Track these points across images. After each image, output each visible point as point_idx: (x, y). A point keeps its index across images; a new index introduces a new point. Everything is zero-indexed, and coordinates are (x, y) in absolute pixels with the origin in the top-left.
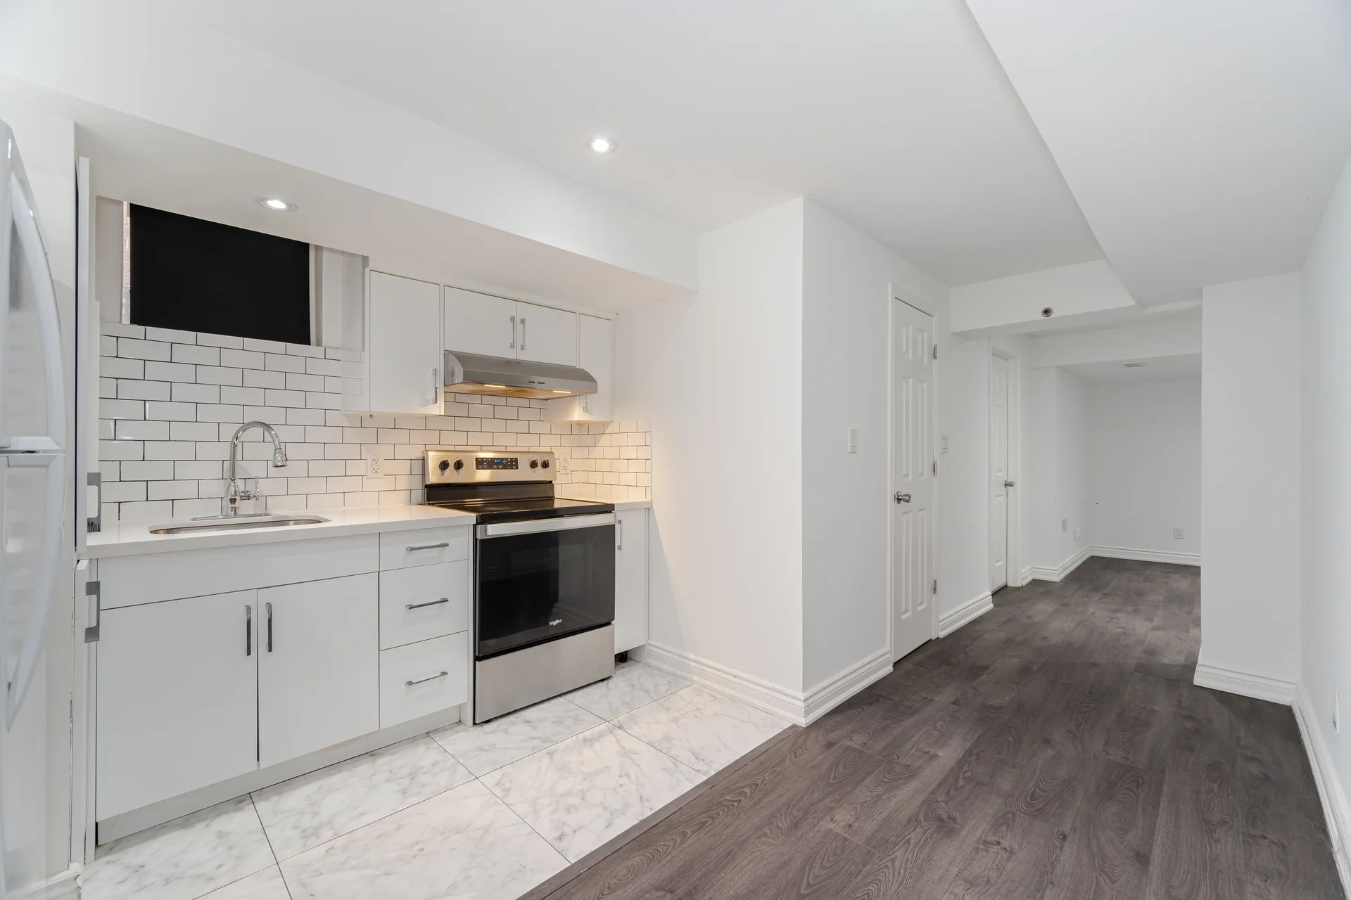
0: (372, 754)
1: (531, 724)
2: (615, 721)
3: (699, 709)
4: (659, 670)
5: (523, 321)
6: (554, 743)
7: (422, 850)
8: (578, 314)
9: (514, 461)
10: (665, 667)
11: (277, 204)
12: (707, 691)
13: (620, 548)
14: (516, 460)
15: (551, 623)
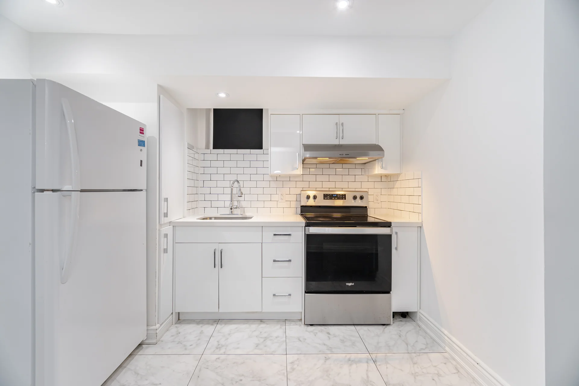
0: (261, 321)
1: (329, 336)
2: (374, 356)
3: (439, 375)
4: (425, 332)
5: (342, 124)
6: (332, 353)
7: (241, 380)
8: (377, 115)
9: (344, 196)
10: (428, 331)
11: (222, 95)
12: (454, 363)
13: (396, 249)
14: (345, 195)
15: (347, 284)
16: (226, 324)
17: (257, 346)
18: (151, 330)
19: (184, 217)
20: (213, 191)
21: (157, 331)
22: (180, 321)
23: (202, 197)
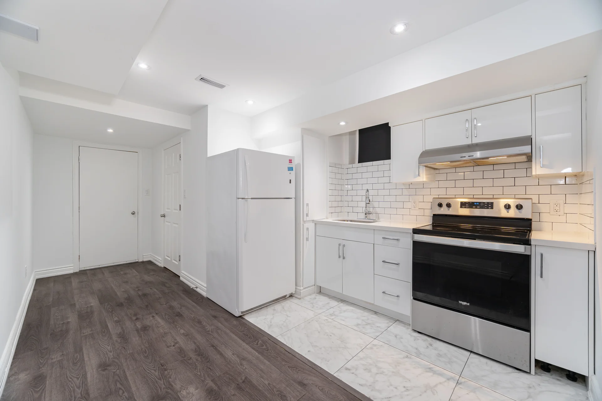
2: (463, 380)
8: (533, 95)
9: (490, 204)
13: (541, 276)
14: (492, 203)
15: (460, 302)
16: (347, 305)
17: (357, 325)
18: (298, 289)
19: (327, 218)
20: (355, 198)
21: (301, 292)
22: (320, 293)
23: (346, 204)
